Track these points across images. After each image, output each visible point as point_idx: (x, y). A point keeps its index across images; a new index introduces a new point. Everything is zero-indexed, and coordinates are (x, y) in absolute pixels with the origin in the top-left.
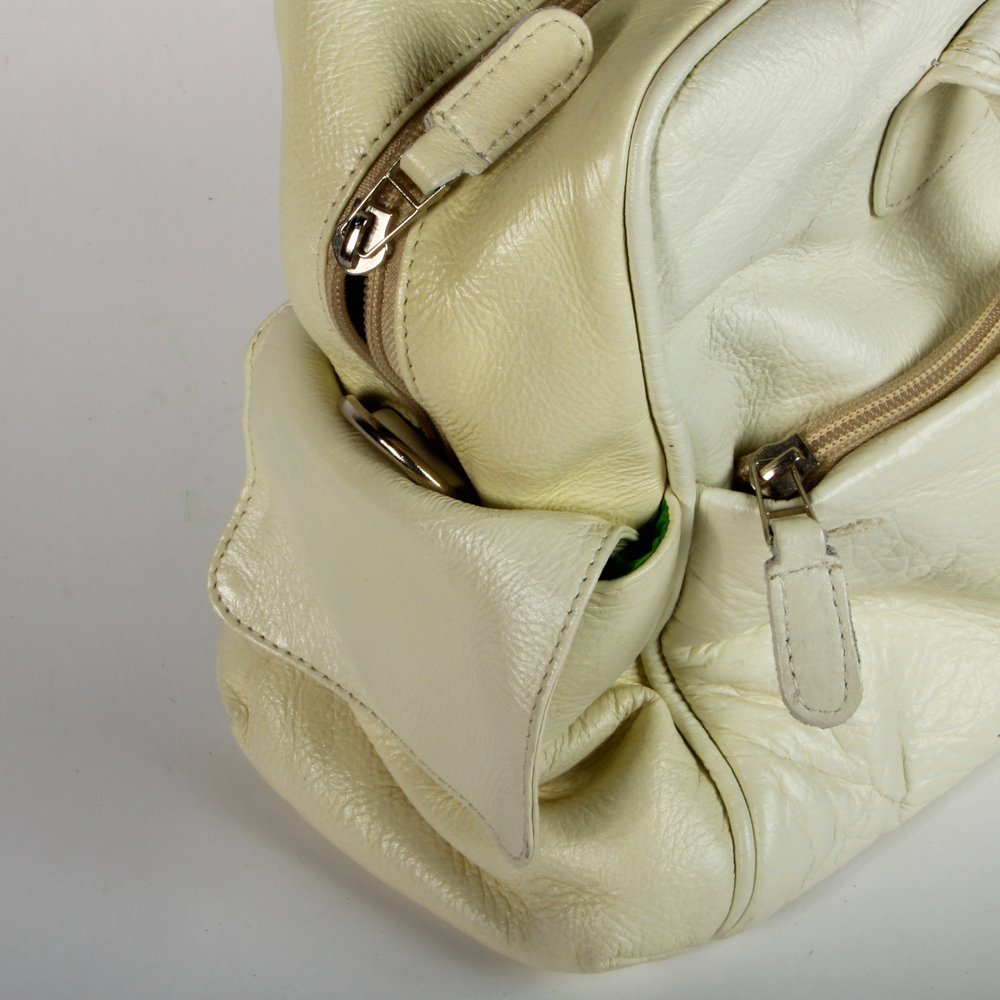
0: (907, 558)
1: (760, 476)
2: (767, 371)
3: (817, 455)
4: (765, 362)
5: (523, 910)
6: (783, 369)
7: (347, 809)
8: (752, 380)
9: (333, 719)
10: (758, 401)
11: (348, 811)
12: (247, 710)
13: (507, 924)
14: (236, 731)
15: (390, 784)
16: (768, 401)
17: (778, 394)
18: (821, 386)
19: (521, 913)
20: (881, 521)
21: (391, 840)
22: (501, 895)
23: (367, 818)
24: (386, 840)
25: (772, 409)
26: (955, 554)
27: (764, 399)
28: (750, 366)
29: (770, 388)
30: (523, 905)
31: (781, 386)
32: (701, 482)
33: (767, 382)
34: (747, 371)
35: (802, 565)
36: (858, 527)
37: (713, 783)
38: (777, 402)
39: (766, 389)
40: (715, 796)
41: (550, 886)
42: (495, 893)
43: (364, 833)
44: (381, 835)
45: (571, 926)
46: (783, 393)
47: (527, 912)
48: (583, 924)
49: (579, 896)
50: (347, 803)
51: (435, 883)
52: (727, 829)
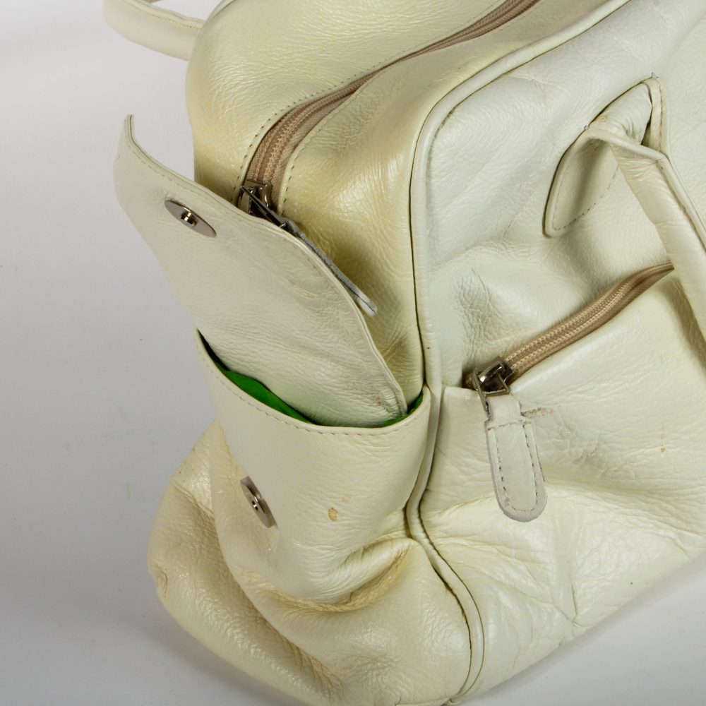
0: (569, 441)
1: (479, 379)
2: (480, 320)
3: (512, 368)
4: (479, 313)
5: (339, 683)
6: (490, 319)
7: (229, 631)
8: (472, 326)
9: (220, 577)
10: (475, 342)
11: (229, 633)
12: (167, 577)
13: (329, 692)
14: (160, 591)
15: (255, 615)
16: (481, 342)
17: (487, 337)
18: (512, 331)
19: (337, 685)
20: (552, 411)
21: (257, 647)
22: (325, 677)
23: (241, 636)
24: (253, 648)
25: (483, 348)
26: (597, 442)
27: (478, 340)
28: (470, 315)
29: (482, 333)
30: (339, 680)
31: (489, 331)
32: (444, 384)
33: (480, 328)
34: (469, 319)
35: (506, 422)
36: (539, 413)
37: (455, 596)
38: (486, 343)
39: (480, 333)
40: (456, 603)
41: (356, 661)
42: (321, 676)
43: (240, 645)
44: (250, 645)
45: (370, 684)
46: (490, 336)
47: (341, 684)
48: (378, 681)
49: (374, 664)
50: (228, 627)
51: (284, 672)
52: (465, 622)
